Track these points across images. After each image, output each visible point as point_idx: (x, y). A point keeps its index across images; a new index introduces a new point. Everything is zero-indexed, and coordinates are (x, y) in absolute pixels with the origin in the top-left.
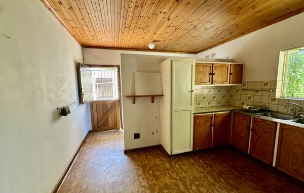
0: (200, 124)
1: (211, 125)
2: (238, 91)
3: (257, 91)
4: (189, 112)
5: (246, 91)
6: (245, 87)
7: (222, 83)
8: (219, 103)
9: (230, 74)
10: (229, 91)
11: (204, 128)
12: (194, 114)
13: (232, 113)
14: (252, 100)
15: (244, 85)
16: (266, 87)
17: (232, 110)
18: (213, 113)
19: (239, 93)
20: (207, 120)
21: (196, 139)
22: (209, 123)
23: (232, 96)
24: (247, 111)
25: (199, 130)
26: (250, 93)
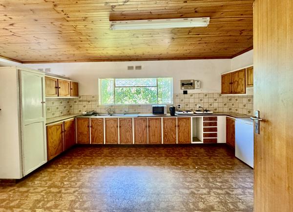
0: (52, 133)
1: (62, 132)
2: (75, 102)
3: (89, 101)
4: (42, 123)
5: (81, 102)
6: (81, 99)
7: (66, 95)
8: (61, 113)
9: (71, 89)
10: (68, 102)
11: (56, 136)
12: (46, 124)
13: (76, 118)
14: (86, 108)
15: (80, 97)
16: (94, 99)
17: (75, 117)
18: (63, 121)
19: (77, 103)
20: (58, 128)
21: (50, 148)
22: (60, 130)
23: (71, 107)
24: (86, 115)
25: (52, 139)
26: (85, 103)
